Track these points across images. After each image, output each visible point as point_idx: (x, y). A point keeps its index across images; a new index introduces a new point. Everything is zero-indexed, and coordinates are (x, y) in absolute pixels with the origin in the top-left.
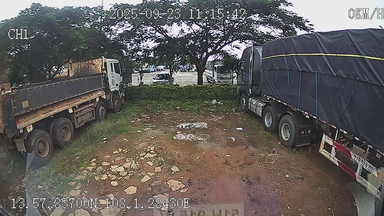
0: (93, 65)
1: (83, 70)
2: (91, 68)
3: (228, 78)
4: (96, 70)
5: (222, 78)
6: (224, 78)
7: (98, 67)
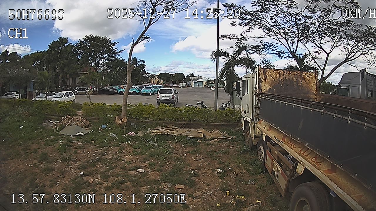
0: (304, 79)
1: (289, 83)
2: (302, 83)
4: (309, 88)
7: (311, 83)
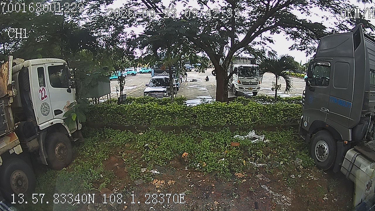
3: (253, 83)
5: (245, 83)
6: (248, 83)
